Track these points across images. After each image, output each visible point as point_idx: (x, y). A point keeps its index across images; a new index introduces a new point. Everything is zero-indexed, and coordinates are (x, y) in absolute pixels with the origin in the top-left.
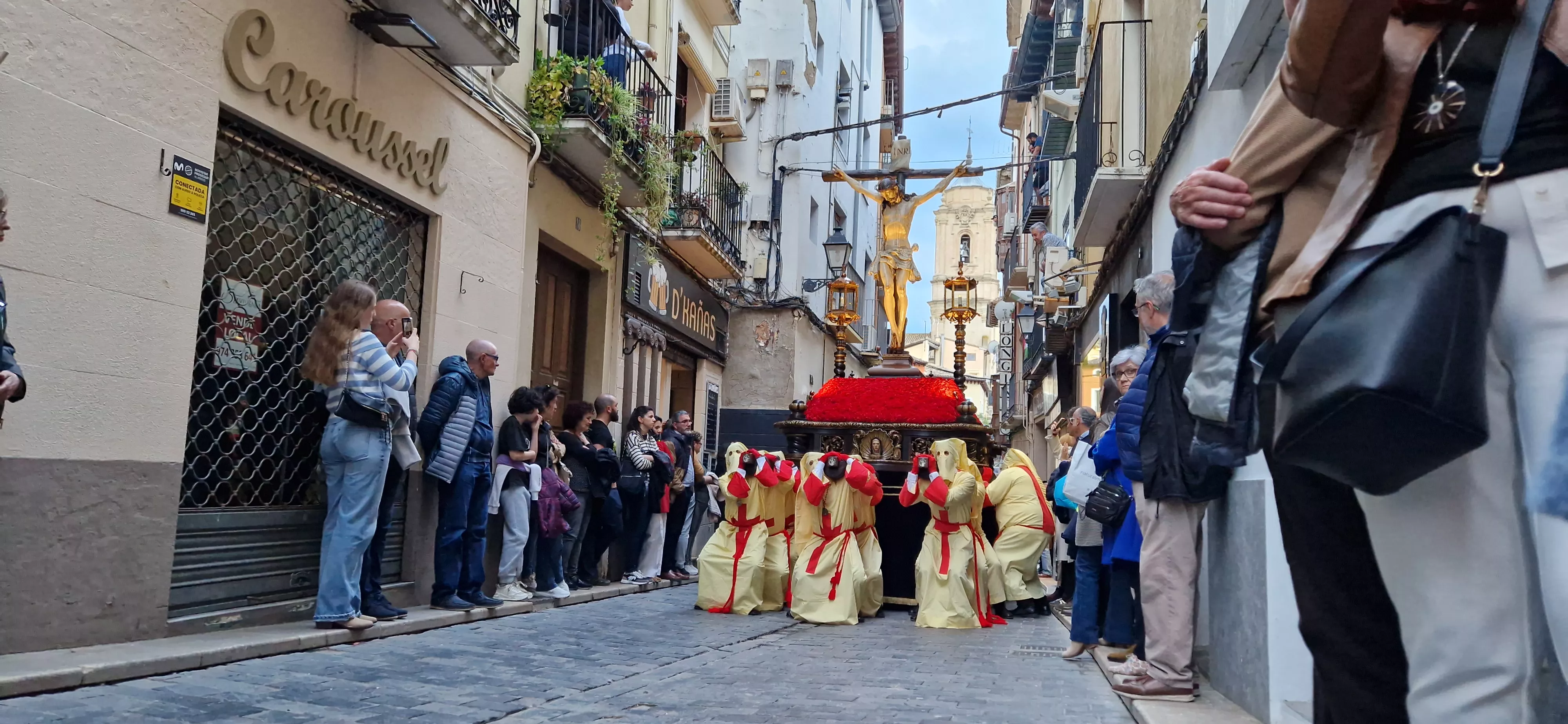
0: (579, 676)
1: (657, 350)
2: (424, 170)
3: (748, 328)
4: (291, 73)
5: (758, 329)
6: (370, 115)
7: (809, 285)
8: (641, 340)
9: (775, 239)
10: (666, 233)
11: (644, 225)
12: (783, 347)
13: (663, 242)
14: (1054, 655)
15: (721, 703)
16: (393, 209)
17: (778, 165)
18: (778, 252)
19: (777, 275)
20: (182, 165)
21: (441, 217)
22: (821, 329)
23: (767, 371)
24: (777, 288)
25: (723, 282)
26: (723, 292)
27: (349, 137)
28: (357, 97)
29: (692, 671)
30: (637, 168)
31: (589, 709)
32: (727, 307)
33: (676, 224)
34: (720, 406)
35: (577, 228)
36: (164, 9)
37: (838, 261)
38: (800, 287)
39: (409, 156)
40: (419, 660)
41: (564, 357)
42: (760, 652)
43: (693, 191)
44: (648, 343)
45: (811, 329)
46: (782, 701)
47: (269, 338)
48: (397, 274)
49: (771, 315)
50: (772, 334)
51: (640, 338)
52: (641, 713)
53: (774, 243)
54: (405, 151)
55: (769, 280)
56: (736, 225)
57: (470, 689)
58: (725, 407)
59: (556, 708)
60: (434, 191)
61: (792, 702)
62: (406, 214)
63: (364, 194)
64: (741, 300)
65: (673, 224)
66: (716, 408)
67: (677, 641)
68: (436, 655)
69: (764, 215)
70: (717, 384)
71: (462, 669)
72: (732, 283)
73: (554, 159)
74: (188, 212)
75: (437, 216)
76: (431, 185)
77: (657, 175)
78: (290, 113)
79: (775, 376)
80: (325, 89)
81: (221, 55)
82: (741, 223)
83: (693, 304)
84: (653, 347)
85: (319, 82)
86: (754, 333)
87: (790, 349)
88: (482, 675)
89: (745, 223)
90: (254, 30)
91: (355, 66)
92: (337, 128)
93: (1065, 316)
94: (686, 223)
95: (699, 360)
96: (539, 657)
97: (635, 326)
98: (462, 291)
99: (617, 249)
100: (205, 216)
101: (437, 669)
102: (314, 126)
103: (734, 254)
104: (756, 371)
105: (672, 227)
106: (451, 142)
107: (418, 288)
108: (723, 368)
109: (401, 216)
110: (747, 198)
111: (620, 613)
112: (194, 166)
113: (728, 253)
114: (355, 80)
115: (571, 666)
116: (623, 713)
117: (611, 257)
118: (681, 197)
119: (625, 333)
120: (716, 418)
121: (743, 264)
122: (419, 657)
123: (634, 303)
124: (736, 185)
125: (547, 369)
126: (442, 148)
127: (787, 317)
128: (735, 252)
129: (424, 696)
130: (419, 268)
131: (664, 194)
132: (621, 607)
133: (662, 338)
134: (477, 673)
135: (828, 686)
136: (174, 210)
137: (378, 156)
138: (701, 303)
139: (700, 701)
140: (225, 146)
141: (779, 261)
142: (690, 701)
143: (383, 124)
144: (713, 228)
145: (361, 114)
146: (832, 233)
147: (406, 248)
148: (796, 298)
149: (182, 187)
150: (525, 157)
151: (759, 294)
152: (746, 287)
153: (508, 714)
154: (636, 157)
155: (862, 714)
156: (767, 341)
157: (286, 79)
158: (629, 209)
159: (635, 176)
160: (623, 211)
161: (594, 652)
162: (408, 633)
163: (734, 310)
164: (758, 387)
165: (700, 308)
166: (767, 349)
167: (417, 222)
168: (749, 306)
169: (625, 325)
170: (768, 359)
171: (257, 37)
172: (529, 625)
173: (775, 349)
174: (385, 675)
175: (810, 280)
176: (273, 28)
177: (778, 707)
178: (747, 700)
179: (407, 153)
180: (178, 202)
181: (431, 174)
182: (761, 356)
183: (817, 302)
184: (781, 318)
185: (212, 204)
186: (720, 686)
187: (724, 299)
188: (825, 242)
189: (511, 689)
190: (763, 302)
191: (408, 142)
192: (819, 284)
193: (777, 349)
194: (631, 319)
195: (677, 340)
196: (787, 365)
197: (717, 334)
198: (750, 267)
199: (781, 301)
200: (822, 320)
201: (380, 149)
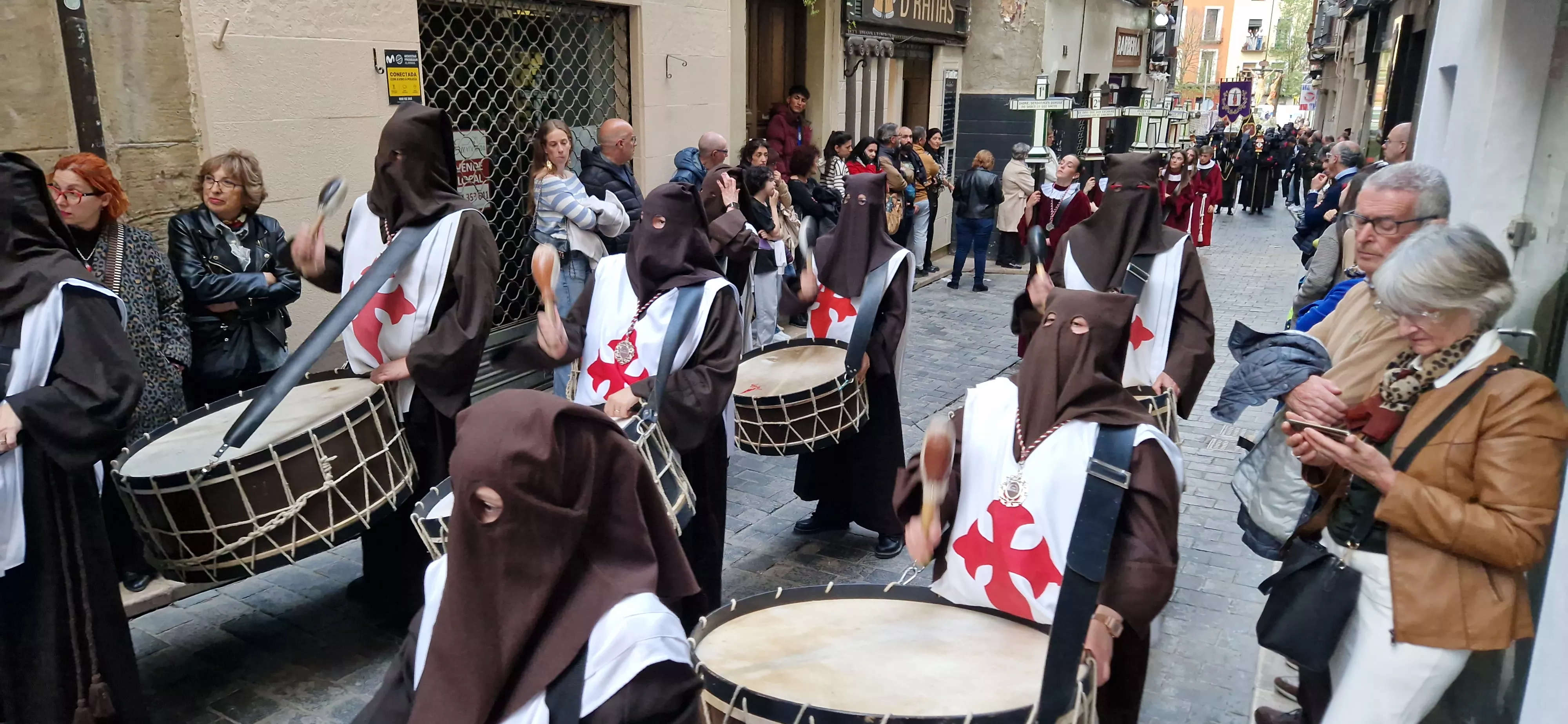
1: (884, 56)
3: (992, 1)
5: (1003, 2)
8: (865, 55)
12: (1031, 22)
20: (393, 57)
21: (640, 6)
23: (1012, 49)
34: (959, 91)
44: (873, 54)
47: (497, 178)
50: (1020, 7)
51: (863, 53)
58: (965, 92)
62: (607, 11)
66: (955, 94)
70: (957, 68)
75: (637, 7)
79: (1019, 56)
84: (879, 57)
87: (1039, 24)
95: (935, 48)
97: (857, 44)
98: (668, 76)
104: (999, 50)
109: (602, 17)
112: (403, 53)
119: (846, 53)
120: (954, 106)
123: (856, 18)
130: (625, 64)
133: (891, 44)
147: (611, 47)
149: (396, 77)
156: (1014, 16)
164: (1000, 68)
166: (1013, 25)
167: (618, 18)
169: (846, 46)
170: (1014, 37)
173: (1021, 25)
180: (396, 92)
182: (1006, 34)
185: (425, 76)
193: (1024, 25)
194: (853, 37)
195: (907, 38)
196: (1035, 42)
197: (957, 13)
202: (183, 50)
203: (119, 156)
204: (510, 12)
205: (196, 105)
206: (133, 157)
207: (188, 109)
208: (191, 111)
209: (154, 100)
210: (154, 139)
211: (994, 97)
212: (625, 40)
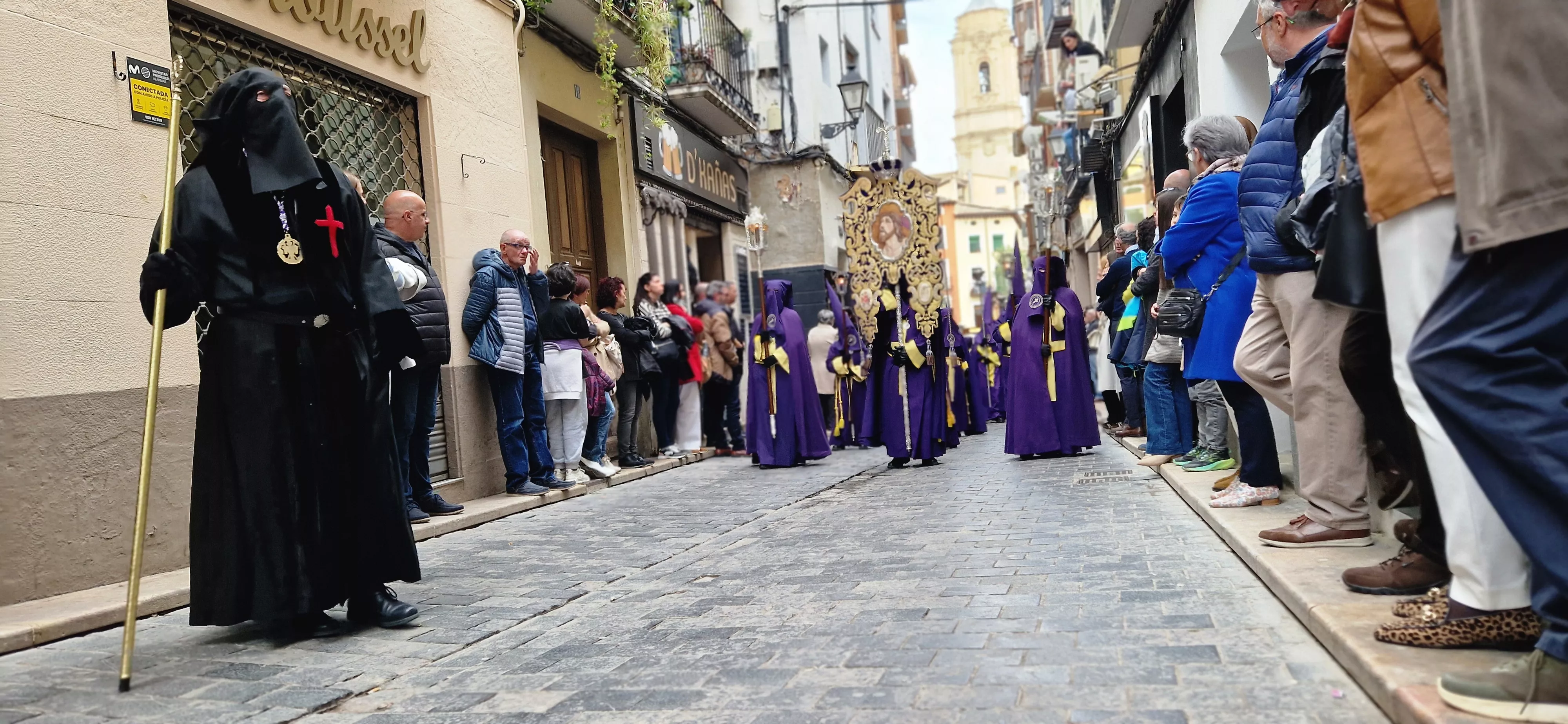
0: (639, 553)
1: (678, 216)
2: (402, 48)
3: (769, 185)
5: (779, 184)
7: (828, 132)
8: (660, 209)
9: (786, 85)
10: (672, 92)
11: (646, 86)
12: (808, 201)
13: (670, 102)
14: (1120, 479)
15: (786, 566)
16: (377, 95)
17: (780, 5)
18: (791, 100)
19: (793, 124)
20: (137, 67)
21: (429, 97)
22: (845, 177)
23: (793, 226)
24: (794, 139)
25: (738, 138)
26: (739, 150)
27: (315, 19)
29: (752, 535)
30: (632, 24)
31: (652, 586)
32: (744, 164)
33: (681, 81)
34: (750, 269)
35: (577, 95)
37: (855, 102)
38: (818, 134)
39: (384, 34)
40: (476, 555)
41: (583, 233)
42: (819, 509)
43: (694, 43)
44: (668, 211)
45: (835, 177)
46: (847, 557)
48: (393, 164)
49: (791, 168)
50: (795, 187)
51: (658, 206)
52: (704, 585)
53: (786, 91)
54: (378, 29)
55: (786, 131)
56: (744, 76)
57: (529, 579)
58: (755, 270)
59: (616, 589)
60: (417, 71)
61: (858, 557)
62: (392, 99)
63: (344, 82)
64: (758, 156)
65: (677, 82)
66: (746, 272)
67: (734, 507)
68: (492, 548)
69: (771, 61)
70: (745, 246)
71: (519, 560)
72: (749, 140)
73: (541, 22)
74: (153, 118)
75: (425, 96)
76: (413, 64)
77: (652, 28)
79: (802, 232)
82: (749, 73)
83: (709, 165)
84: (674, 215)
86: (776, 189)
87: (815, 201)
88: (541, 563)
89: (753, 72)
92: (301, 11)
93: (1101, 129)
94: (691, 79)
95: (723, 224)
96: (597, 538)
97: (651, 195)
98: (465, 176)
99: (622, 114)
101: (493, 562)
102: (275, 10)
103: (746, 108)
104: (782, 228)
105: (678, 85)
106: (427, 14)
107: (418, 178)
109: (387, 101)
110: (752, 46)
111: (675, 486)
112: (151, 67)
113: (739, 106)
115: (630, 544)
116: (686, 587)
117: (617, 124)
118: (682, 51)
119: (643, 203)
121: (757, 116)
122: (474, 552)
123: (647, 170)
124: (738, 31)
125: (568, 249)
126: (419, 21)
127: (808, 167)
128: (747, 105)
129: (483, 592)
130: (415, 156)
131: (663, 48)
132: (676, 480)
133: (682, 205)
134: (535, 562)
135: (892, 537)
136: (138, 117)
137: (350, 37)
138: (717, 163)
139: (765, 567)
140: (181, 42)
141: (793, 109)
142: (753, 568)
144: (720, 81)
146: (845, 71)
147: (398, 135)
148: (815, 147)
149: (142, 91)
150: (510, 23)
151: (776, 147)
152: (762, 141)
153: (570, 600)
154: (628, 12)
155: (930, 563)
156: (791, 196)
158: (628, 70)
159: (630, 32)
160: (623, 73)
161: (652, 528)
162: (464, 529)
163: (753, 167)
164: (787, 245)
165: (717, 169)
166: (792, 204)
167: (405, 106)
168: (767, 160)
169: (642, 196)
170: (794, 214)
172: (584, 508)
173: (799, 204)
174: (441, 574)
175: (827, 126)
177: (845, 563)
178: (811, 561)
179: (381, 31)
180: (141, 108)
181: (411, 51)
182: (786, 212)
183: (837, 148)
184: (802, 170)
186: (783, 548)
187: (740, 157)
188: (839, 83)
189: (570, 575)
190: (782, 155)
191: (381, 19)
192: (838, 129)
193: (802, 203)
194: (647, 188)
195: (697, 205)
196: (814, 218)
197: (738, 195)
198: (764, 119)
199: (800, 152)
200: (846, 167)
201: (351, 29)
211: (784, 272)
212: (414, 132)
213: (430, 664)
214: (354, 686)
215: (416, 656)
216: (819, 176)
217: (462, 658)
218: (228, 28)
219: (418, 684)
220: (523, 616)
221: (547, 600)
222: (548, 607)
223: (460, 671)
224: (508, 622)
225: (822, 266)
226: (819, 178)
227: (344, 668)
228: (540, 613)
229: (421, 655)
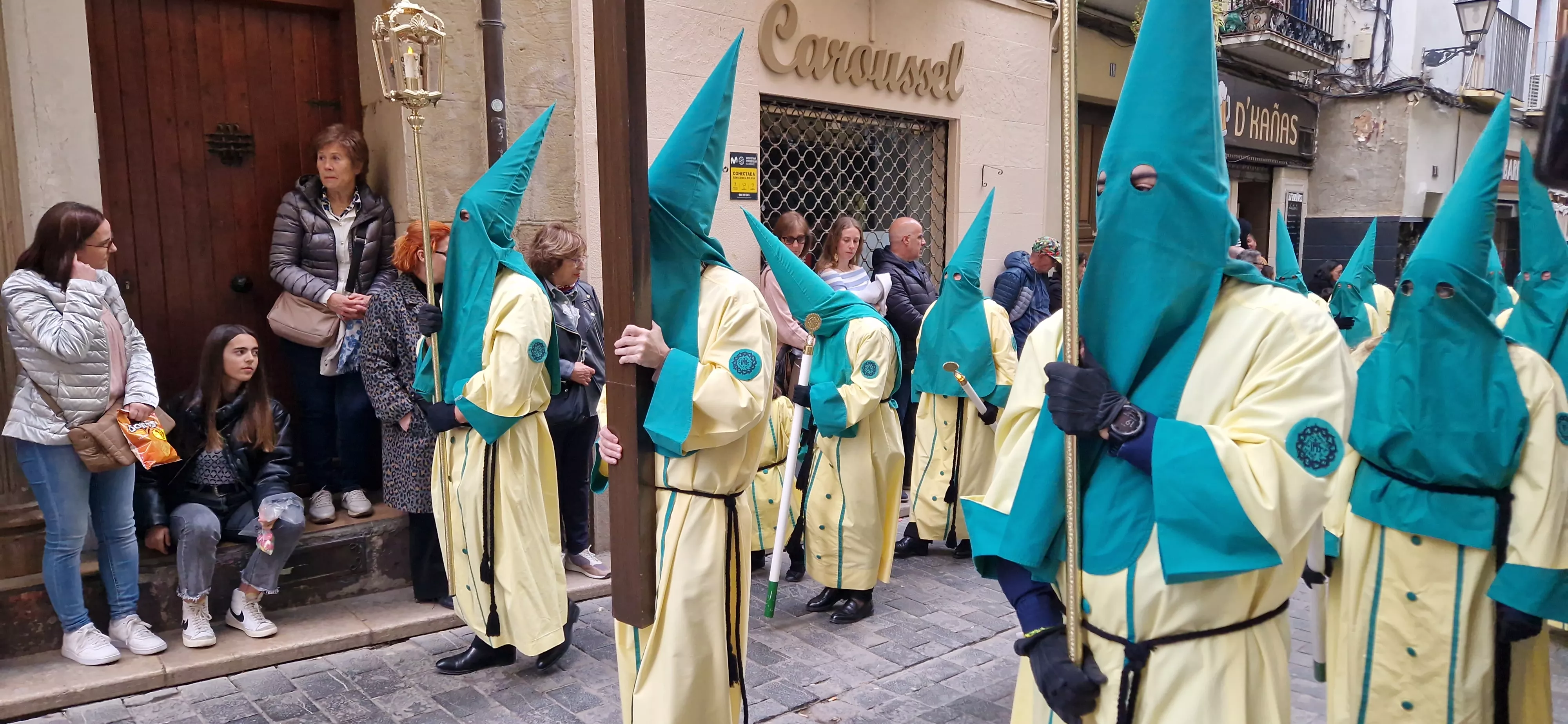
2: (940, 82)
3: (1343, 122)
4: (814, 42)
5: (1357, 120)
6: (885, 52)
7: (1433, 58)
9: (1383, 7)
10: (1226, 42)
12: (1391, 141)
13: (1227, 54)
18: (1388, 23)
19: (1386, 51)
20: (736, 158)
21: (959, 120)
22: (1457, 105)
23: (1368, 170)
24: (1384, 69)
25: (1311, 71)
26: (1311, 83)
27: (868, 80)
28: (873, 39)
32: (1314, 98)
33: (1242, 29)
34: (1305, 215)
35: (1112, 75)
36: (711, 32)
37: (1476, 22)
38: (1420, 60)
39: (925, 74)
45: (1437, 108)
49: (1375, 103)
50: (1377, 125)
53: (1382, 13)
54: (920, 71)
55: (1375, 59)
58: (1311, 216)
60: (951, 99)
62: (927, 123)
64: (1335, 88)
65: (1235, 31)
66: (1299, 219)
70: (1301, 191)
72: (1325, 71)
74: (744, 195)
75: (956, 120)
76: (948, 93)
78: (815, 78)
79: (1378, 176)
80: (844, 43)
81: (757, 49)
83: (1265, 110)
85: (838, 41)
87: (1400, 143)
90: (781, 18)
91: (870, 10)
92: (857, 76)
94: (1252, 26)
95: (1275, 169)
98: (985, 185)
100: (757, 194)
102: (837, 81)
103: (1322, 40)
104: (1353, 171)
105: (1236, 34)
106: (965, 44)
107: (942, 191)
108: (1310, 171)
109: (923, 129)
112: (745, 155)
113: (1313, 43)
114: (870, 23)
120: (1298, 230)
121: (1337, 45)
126: (957, 52)
127: (1398, 103)
128: (1324, 37)
130: (942, 173)
136: (735, 196)
137: (896, 86)
138: (1276, 106)
141: (1388, 35)
143: (899, 54)
145: (877, 53)
147: (929, 157)
148: (1412, 79)
149: (738, 176)
150: (1049, 25)
151: (1360, 78)
152: (1342, 71)
156: (1370, 135)
157: (810, 50)
163: (1326, 102)
164: (1355, 190)
165: (1276, 113)
166: (1369, 144)
167: (938, 131)
168: (1346, 94)
170: (1370, 156)
171: (783, 24)
173: (1379, 144)
175: (1433, 52)
176: (795, 9)
179: (922, 73)
180: (736, 189)
181: (947, 83)
182: (1360, 154)
183: (1445, 75)
184: (1389, 105)
185: (762, 177)
187: (1310, 91)
190: (1365, 88)
191: (924, 61)
192: (1447, 55)
193: (1383, 144)
195: (1245, 158)
196: (1396, 162)
197: (1301, 135)
198: (1349, 46)
199: (1388, 85)
200: (1457, 93)
201: (897, 78)
202: (574, 147)
203: (519, 231)
204: (839, 124)
205: (579, 191)
206: (528, 232)
207: (572, 195)
208: (575, 196)
209: (548, 187)
210: (546, 218)
211: (1346, 221)
212: (944, 151)
213: (876, 681)
214: (821, 691)
215: (867, 670)
216: (1410, 111)
217: (898, 681)
218: (801, 104)
219: (862, 702)
220: (956, 644)
221: (980, 628)
222: (977, 638)
223: (893, 697)
224: (942, 649)
225: (1398, 217)
226: (1410, 115)
227: (819, 669)
228: (970, 644)
229: (872, 670)
